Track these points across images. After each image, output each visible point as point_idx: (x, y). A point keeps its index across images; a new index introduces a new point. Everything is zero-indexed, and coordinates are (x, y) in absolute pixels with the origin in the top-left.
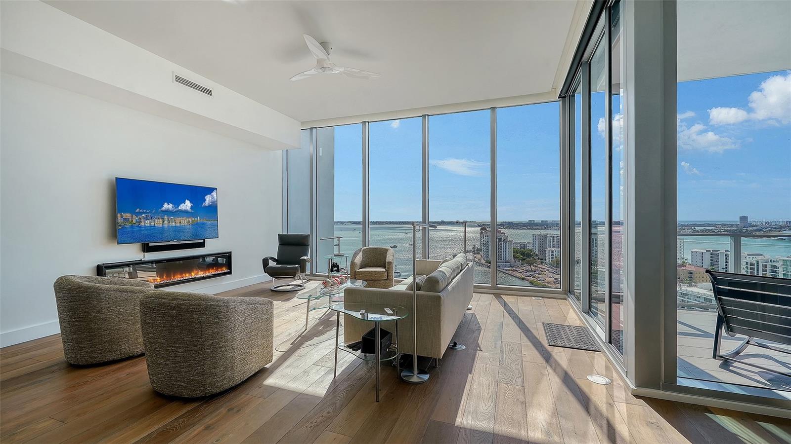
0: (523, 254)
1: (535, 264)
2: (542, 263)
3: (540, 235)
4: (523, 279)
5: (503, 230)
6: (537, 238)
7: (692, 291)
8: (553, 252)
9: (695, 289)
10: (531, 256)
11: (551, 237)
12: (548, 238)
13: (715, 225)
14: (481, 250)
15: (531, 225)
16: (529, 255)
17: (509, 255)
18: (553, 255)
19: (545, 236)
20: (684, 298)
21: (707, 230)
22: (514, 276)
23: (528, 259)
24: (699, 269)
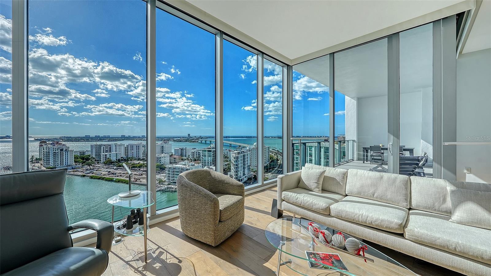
0: (83, 159)
1: (93, 165)
2: (98, 163)
3: (96, 145)
4: (84, 176)
5: (63, 143)
6: (94, 147)
7: (177, 166)
8: (106, 155)
10: (89, 159)
11: (104, 146)
12: (102, 147)
13: (180, 138)
14: (40, 159)
15: (87, 139)
16: (87, 159)
17: (71, 161)
18: (106, 157)
19: (100, 146)
21: (178, 139)
22: (76, 175)
23: (87, 162)
24: (178, 157)
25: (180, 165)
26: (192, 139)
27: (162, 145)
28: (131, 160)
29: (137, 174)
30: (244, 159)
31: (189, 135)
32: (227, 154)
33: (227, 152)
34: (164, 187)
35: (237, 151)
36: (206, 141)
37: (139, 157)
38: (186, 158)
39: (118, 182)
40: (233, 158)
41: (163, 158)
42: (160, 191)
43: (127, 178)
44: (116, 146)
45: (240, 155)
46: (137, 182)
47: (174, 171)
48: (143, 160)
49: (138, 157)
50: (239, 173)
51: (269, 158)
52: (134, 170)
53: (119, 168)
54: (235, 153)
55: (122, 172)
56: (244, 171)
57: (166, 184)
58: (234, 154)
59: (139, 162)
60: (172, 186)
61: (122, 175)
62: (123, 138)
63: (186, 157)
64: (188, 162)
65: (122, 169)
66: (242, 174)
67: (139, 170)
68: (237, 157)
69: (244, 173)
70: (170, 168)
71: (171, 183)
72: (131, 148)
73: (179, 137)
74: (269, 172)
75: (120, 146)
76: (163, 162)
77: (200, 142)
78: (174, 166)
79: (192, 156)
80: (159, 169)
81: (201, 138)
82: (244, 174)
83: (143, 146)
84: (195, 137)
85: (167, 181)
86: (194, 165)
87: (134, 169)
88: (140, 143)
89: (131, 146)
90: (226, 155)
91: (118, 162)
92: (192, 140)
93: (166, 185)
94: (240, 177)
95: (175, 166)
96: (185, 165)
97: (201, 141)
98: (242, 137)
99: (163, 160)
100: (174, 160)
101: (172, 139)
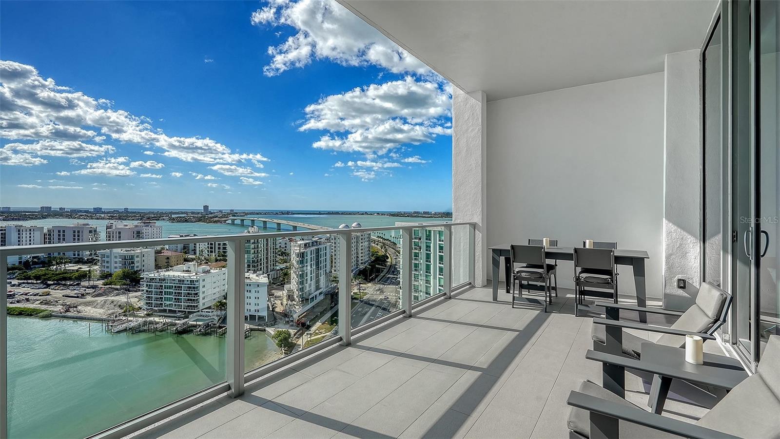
7: (169, 275)
9: (171, 273)
13: (186, 213)
20: (162, 283)
21: (181, 217)
24: (174, 254)
25: (177, 271)
26: (213, 215)
27: (137, 229)
28: (57, 264)
29: (72, 293)
30: (318, 257)
31: (206, 207)
32: (286, 247)
33: (286, 244)
34: (134, 322)
35: (303, 242)
36: (242, 220)
37: (81, 256)
38: (194, 257)
39: (17, 315)
40: (294, 255)
41: (137, 257)
42: (125, 330)
43: (43, 306)
44: (19, 231)
45: (308, 250)
46: (69, 314)
47: (162, 286)
48: (90, 262)
49: (78, 255)
50: (307, 285)
51: (369, 254)
52: (65, 285)
53: (26, 281)
54: (300, 246)
55: (32, 291)
56: (318, 282)
57: (143, 315)
58: (296, 248)
59: (79, 266)
60: (157, 319)
61: (31, 297)
62: (46, 213)
63: (195, 253)
64: (194, 265)
65: (33, 283)
66: (313, 287)
67: (78, 284)
68: (303, 254)
69: (319, 285)
70: (152, 279)
71: (156, 311)
72: (59, 235)
73: (182, 213)
74: (370, 282)
75: (30, 230)
76: (137, 267)
77: (230, 222)
78: (162, 274)
79: (208, 251)
80: (128, 282)
81: (233, 213)
82: (318, 288)
83: (91, 232)
84: (221, 211)
85: (145, 307)
86: (208, 272)
87: (63, 282)
88: (84, 225)
89: (59, 231)
90: (283, 250)
91: (22, 269)
92: (213, 217)
93: (141, 317)
94: (310, 294)
95: (164, 273)
96: (187, 271)
97: (233, 221)
98: (320, 213)
99: (138, 262)
100: (166, 261)
101: (167, 216)
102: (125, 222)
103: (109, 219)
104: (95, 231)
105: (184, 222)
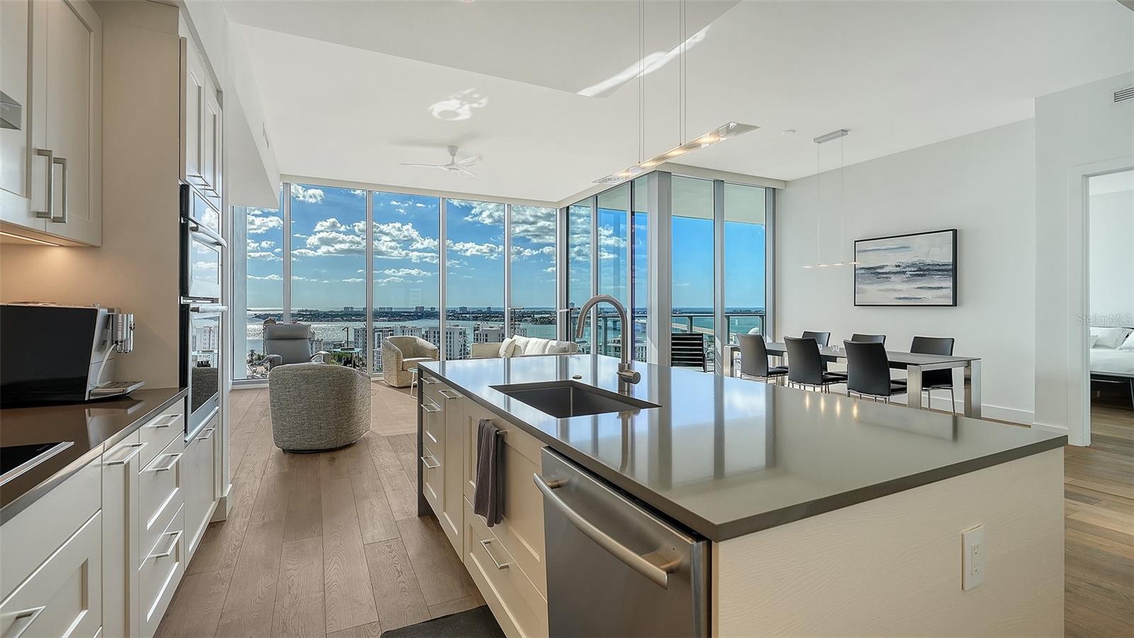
6: (360, 333)
11: (380, 331)
12: (376, 334)
15: (348, 316)
19: (373, 331)
44: (403, 331)
62: (420, 314)
75: (412, 331)
83: (461, 333)
101: (529, 317)
102: (491, 324)
103: (474, 320)
104: (465, 333)
105: (548, 324)
